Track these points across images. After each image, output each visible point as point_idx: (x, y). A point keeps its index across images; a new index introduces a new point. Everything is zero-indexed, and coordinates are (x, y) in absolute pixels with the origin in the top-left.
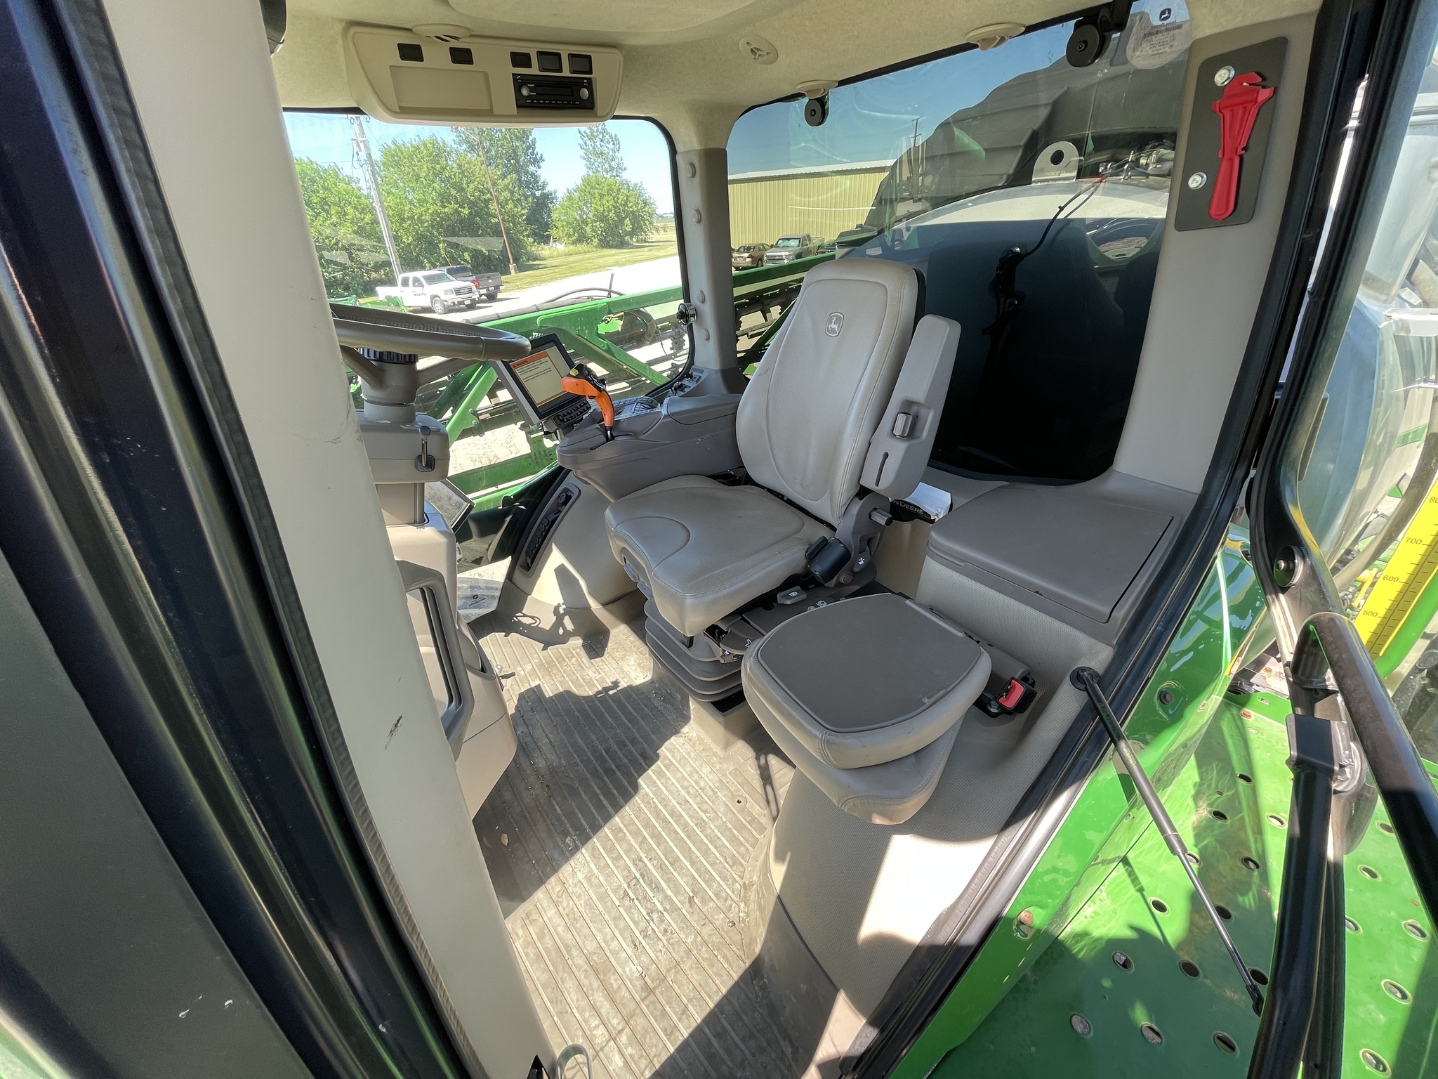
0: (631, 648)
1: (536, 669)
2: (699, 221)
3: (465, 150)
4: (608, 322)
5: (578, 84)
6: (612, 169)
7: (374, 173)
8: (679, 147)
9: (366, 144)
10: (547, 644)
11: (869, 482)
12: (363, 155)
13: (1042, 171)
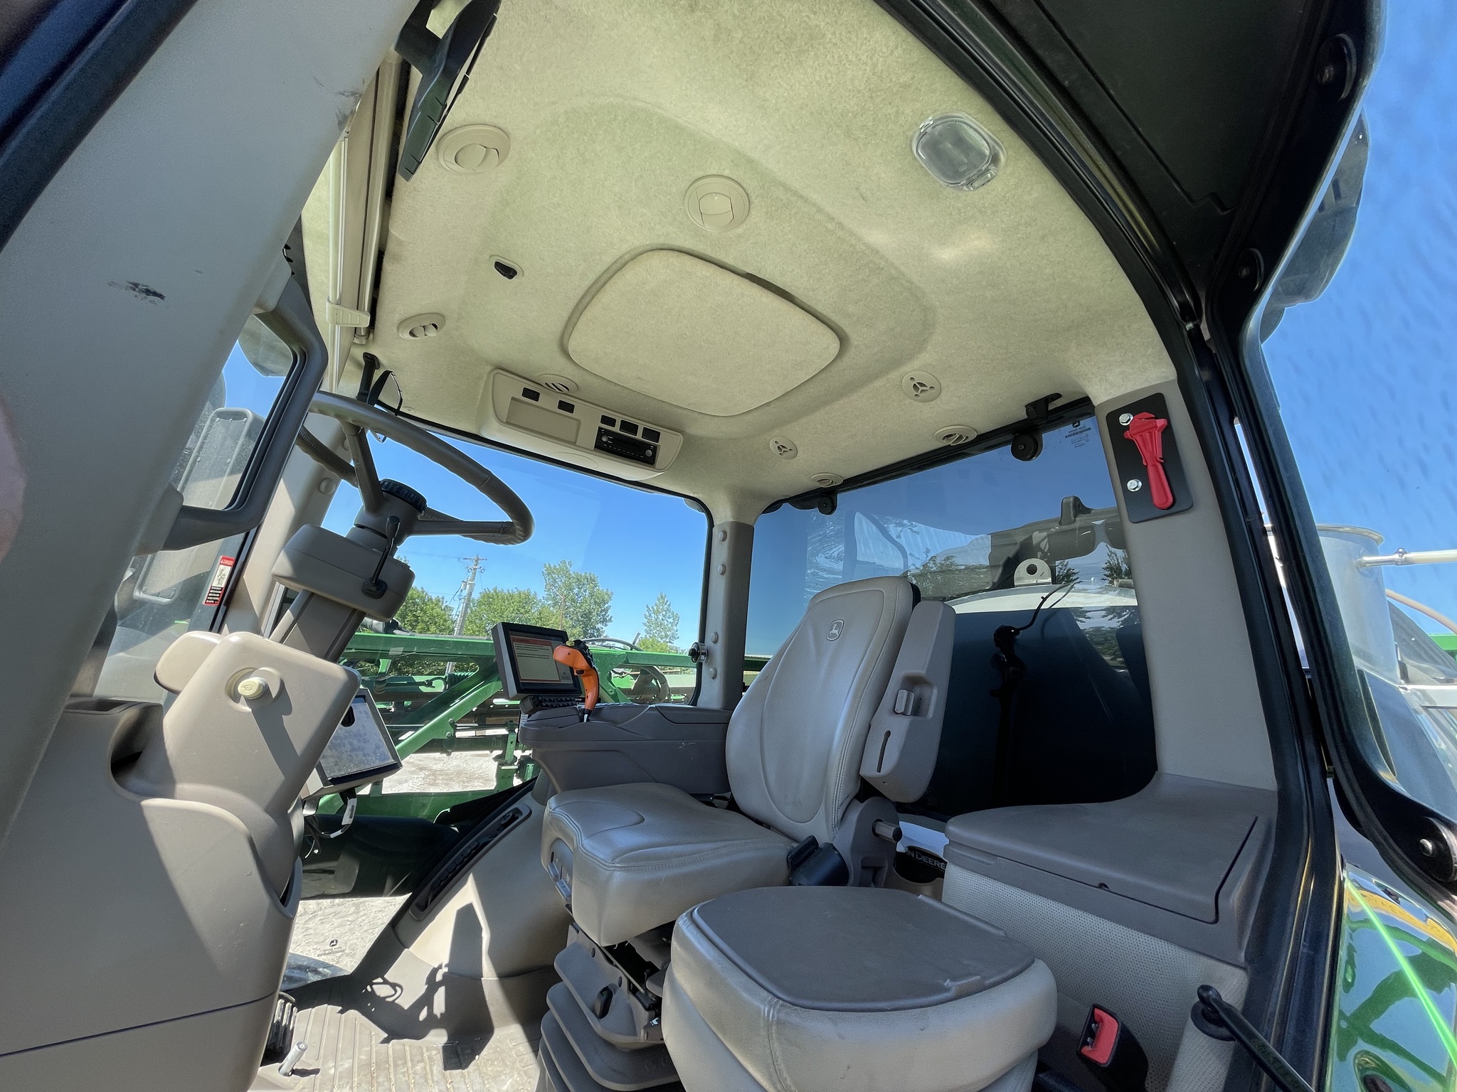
0: (514, 1063)
1: (356, 1070)
2: (723, 573)
3: (549, 605)
4: (623, 677)
5: (648, 446)
6: (666, 636)
7: (467, 606)
8: (716, 522)
9: (472, 586)
10: (394, 1033)
11: (869, 771)
12: (465, 593)
13: (1020, 579)
